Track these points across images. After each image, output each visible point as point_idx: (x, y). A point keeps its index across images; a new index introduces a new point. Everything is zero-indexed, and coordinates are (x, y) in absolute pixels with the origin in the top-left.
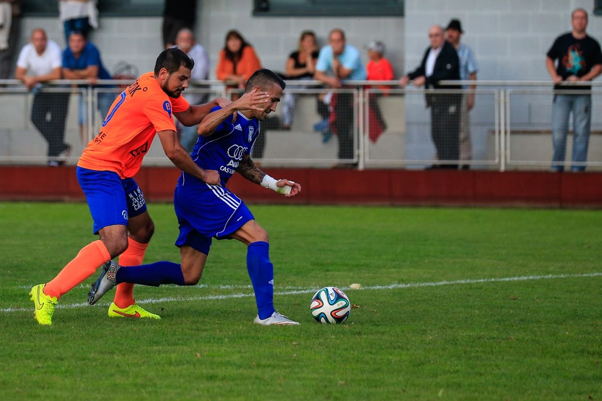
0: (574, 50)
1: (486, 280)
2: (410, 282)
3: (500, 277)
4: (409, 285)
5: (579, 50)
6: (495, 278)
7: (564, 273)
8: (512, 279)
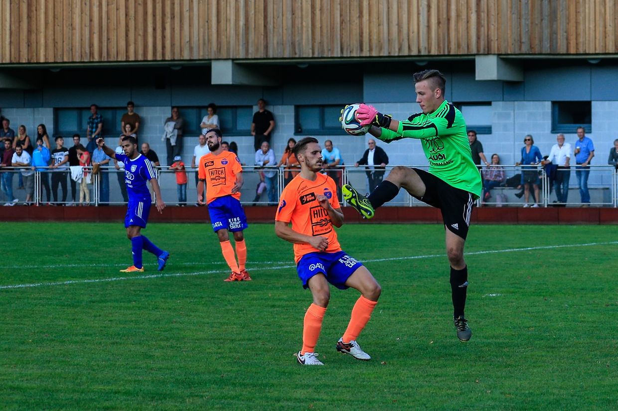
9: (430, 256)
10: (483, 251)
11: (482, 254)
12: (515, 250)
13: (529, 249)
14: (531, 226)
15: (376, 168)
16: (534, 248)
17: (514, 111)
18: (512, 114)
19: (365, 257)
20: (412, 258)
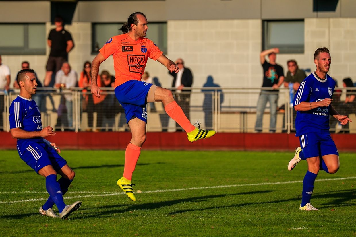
0: (272, 69)
1: (203, 188)
2: (165, 189)
3: (211, 186)
4: (165, 191)
5: (274, 69)
6: (208, 187)
7: (243, 184)
8: (217, 187)
9: (234, 186)
10: (291, 181)
11: (290, 184)
12: (326, 180)
13: (342, 179)
14: (347, 155)
15: (183, 90)
16: (348, 178)
17: (329, 28)
18: (327, 31)
19: (162, 186)
20: (214, 187)
